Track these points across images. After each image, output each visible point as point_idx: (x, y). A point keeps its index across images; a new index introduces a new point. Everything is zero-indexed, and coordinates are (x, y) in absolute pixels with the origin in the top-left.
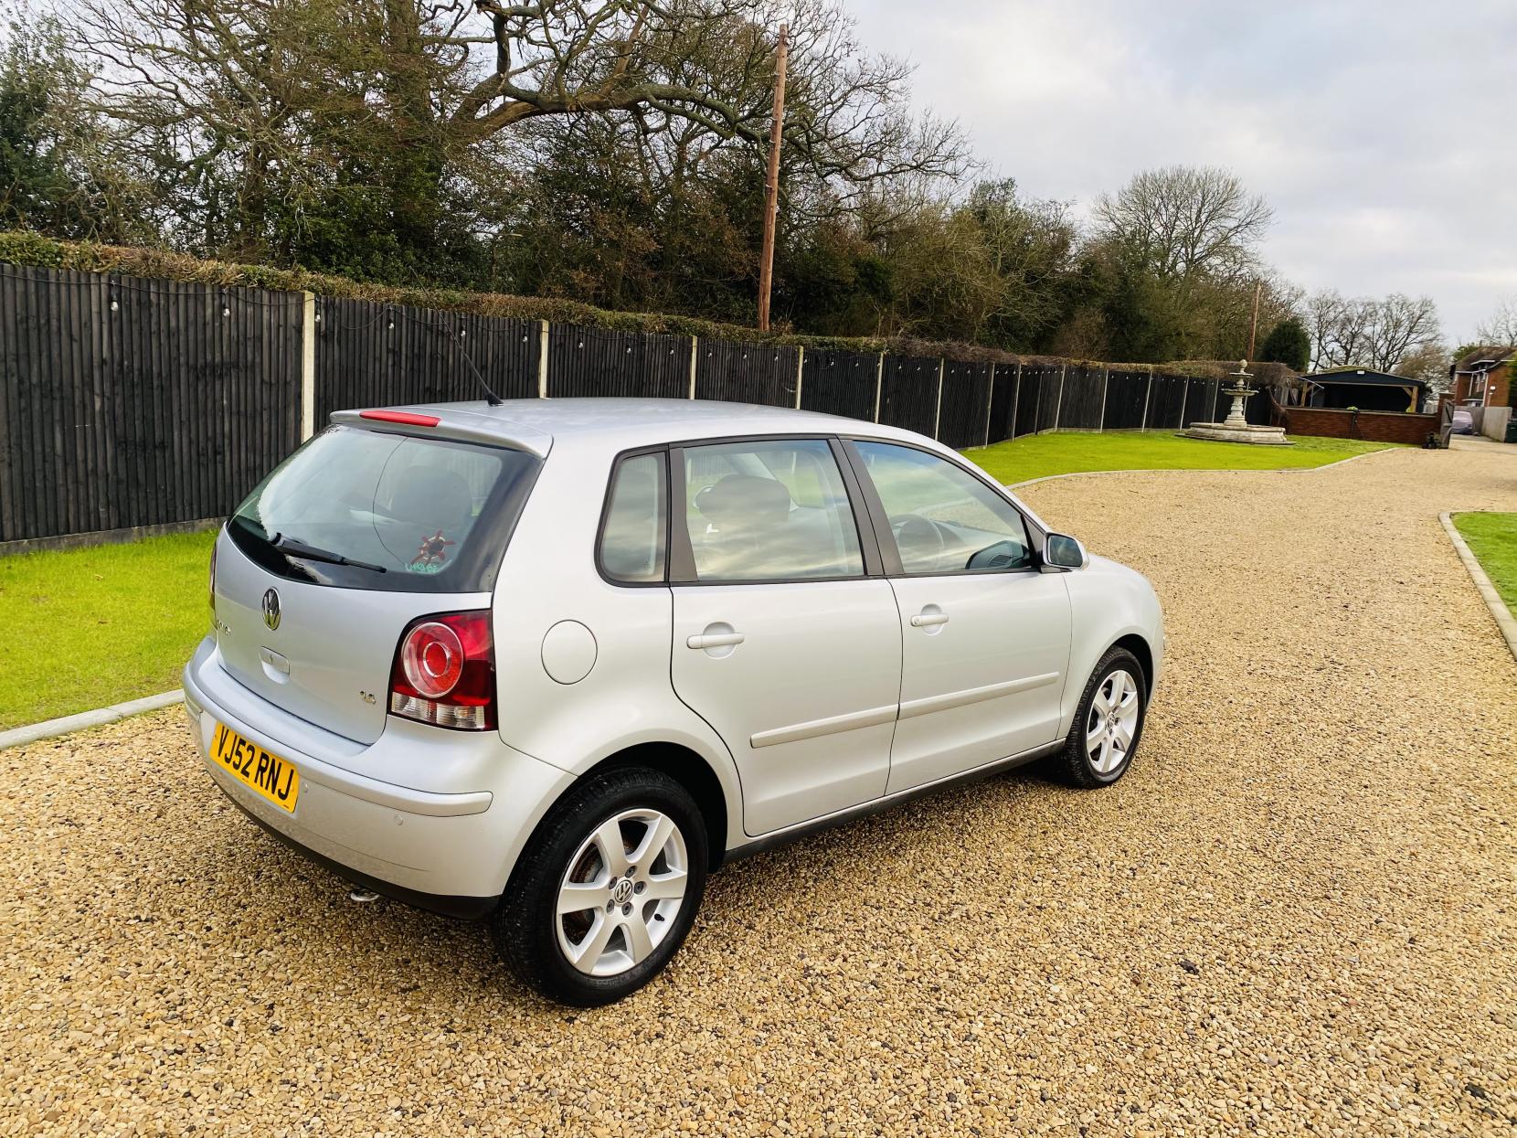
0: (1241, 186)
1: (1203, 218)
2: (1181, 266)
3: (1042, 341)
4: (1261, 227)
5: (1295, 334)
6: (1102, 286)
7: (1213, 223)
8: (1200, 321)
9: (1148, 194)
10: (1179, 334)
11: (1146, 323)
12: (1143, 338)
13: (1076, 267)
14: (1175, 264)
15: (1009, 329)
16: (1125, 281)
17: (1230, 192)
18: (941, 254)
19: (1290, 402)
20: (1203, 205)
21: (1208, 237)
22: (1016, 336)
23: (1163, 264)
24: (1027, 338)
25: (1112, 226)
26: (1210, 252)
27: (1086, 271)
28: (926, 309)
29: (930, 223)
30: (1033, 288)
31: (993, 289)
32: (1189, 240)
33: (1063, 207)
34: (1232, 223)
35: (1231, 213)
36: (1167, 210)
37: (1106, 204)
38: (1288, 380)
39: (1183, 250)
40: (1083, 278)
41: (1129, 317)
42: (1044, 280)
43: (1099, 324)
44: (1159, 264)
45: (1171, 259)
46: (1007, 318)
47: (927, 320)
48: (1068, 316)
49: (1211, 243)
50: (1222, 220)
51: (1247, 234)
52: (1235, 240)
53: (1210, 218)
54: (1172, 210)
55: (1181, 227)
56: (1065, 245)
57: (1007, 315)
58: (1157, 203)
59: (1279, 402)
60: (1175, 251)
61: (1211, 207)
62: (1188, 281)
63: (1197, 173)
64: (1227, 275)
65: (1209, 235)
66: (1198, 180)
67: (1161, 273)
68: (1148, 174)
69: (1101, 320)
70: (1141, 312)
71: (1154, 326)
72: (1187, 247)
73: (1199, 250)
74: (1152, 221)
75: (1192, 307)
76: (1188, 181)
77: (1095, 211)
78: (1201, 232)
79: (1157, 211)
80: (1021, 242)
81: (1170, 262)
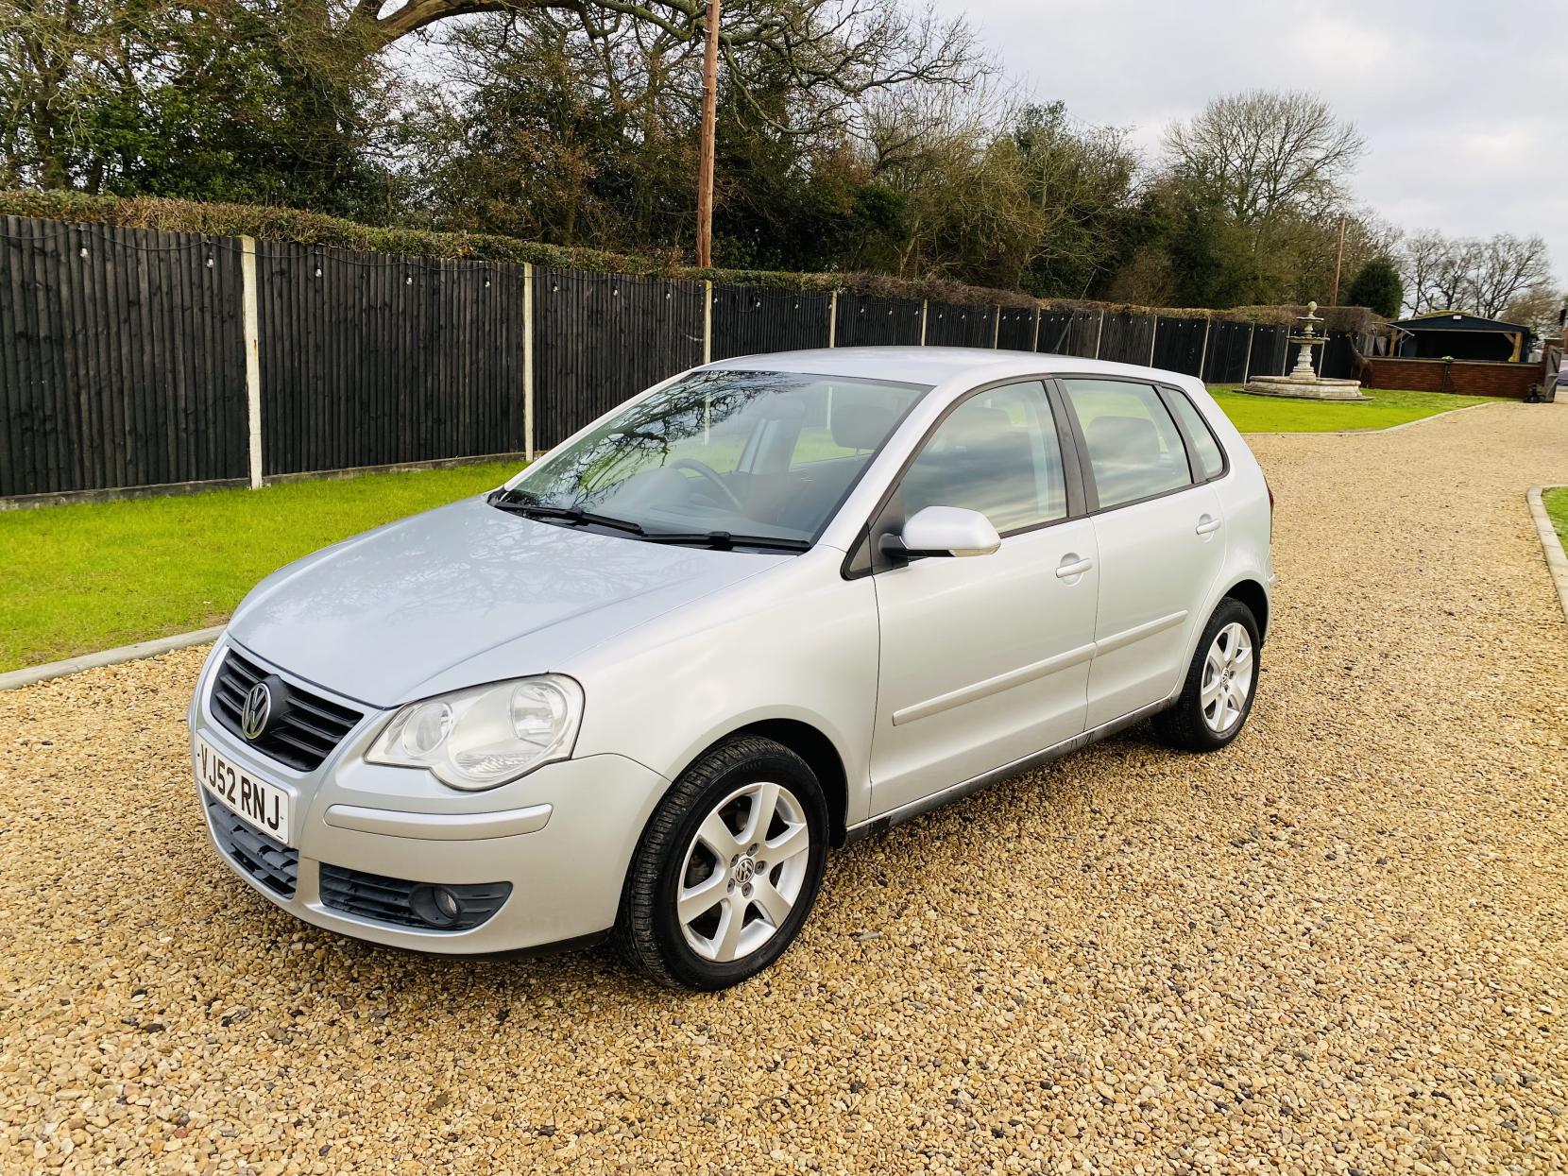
0: (1330, 113)
1: (1287, 148)
2: (1262, 202)
3: (1100, 287)
4: (1351, 157)
5: (1385, 276)
6: (1164, 223)
7: (1299, 154)
8: (1286, 266)
9: (1224, 119)
10: (1255, 278)
11: (1218, 266)
12: (1215, 283)
13: (1137, 202)
14: (1254, 201)
15: (1057, 273)
16: (1194, 217)
17: (1316, 121)
18: (973, 184)
19: (1376, 351)
20: (1287, 134)
21: (1293, 170)
22: (1067, 282)
23: (1242, 201)
24: (1081, 283)
25: (1183, 159)
26: (1297, 184)
27: (1146, 206)
28: (957, 250)
29: (963, 146)
30: (1086, 224)
31: (1035, 226)
32: (1271, 174)
33: (1121, 134)
34: (1319, 154)
35: (1317, 143)
36: (1246, 140)
37: (1178, 134)
38: (1374, 327)
39: (1264, 185)
40: (1144, 214)
41: (1199, 260)
42: (1095, 216)
43: (1164, 268)
44: (1236, 201)
45: (1250, 195)
46: (1056, 261)
47: (959, 263)
48: (1127, 258)
49: (1295, 177)
50: (1309, 151)
51: (1335, 166)
52: (1322, 173)
53: (1296, 148)
54: (1253, 140)
55: (1261, 158)
56: (1122, 177)
57: (1055, 256)
58: (1235, 132)
59: (1362, 352)
60: (1255, 186)
61: (1296, 136)
62: (1270, 219)
63: (1280, 98)
64: (1314, 213)
65: (1294, 168)
66: (1281, 104)
67: (1240, 211)
68: (1226, 101)
69: (1166, 263)
70: (1214, 253)
71: (1227, 268)
72: (1268, 182)
73: (1282, 186)
74: (1229, 152)
75: (1274, 247)
76: (1270, 107)
77: (1165, 143)
78: (1284, 165)
79: (1234, 141)
80: (1074, 172)
81: (1250, 199)
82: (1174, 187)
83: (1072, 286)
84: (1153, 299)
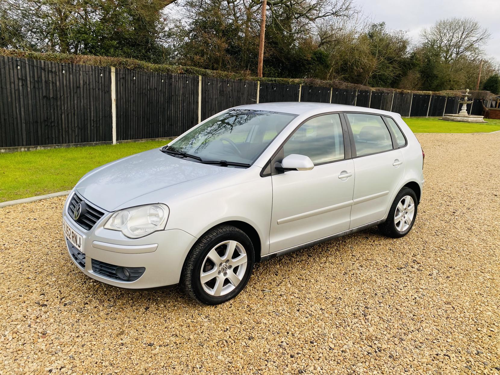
0: (479, 25)
1: (463, 37)
2: (454, 55)
3: (395, 83)
4: (486, 40)
5: (496, 80)
6: (418, 63)
7: (468, 39)
8: (462, 77)
9: (441, 27)
10: (450, 81)
11: (437, 77)
12: (436, 83)
13: (409, 55)
14: (451, 55)
15: (380, 79)
16: (429, 61)
17: (474, 27)
18: (353, 50)
19: (492, 106)
20: (463, 32)
21: (465, 44)
22: (384, 82)
23: (447, 55)
24: (388, 82)
25: (427, 41)
26: (466, 49)
27: (412, 57)
28: (347, 71)
29: (349, 37)
30: (391, 63)
31: (374, 63)
32: (457, 46)
33: (405, 32)
34: (474, 39)
35: (474, 35)
36: (449, 34)
37: (425, 32)
38: (491, 98)
39: (455, 49)
40: (411, 59)
41: (430, 75)
42: (394, 60)
43: (418, 78)
44: (445, 55)
45: (450, 52)
46: (380, 75)
47: (347, 76)
48: (405, 74)
49: (466, 47)
50: (471, 38)
51: (480, 43)
52: (476, 45)
53: (467, 37)
54: (451, 34)
55: (454, 40)
56: (404, 47)
57: (380, 73)
58: (445, 31)
59: (486, 106)
60: (452, 50)
61: (467, 33)
62: (456, 61)
63: (462, 20)
64: (473, 59)
65: (466, 43)
66: (462, 22)
67: (446, 58)
68: (442, 21)
69: (418, 75)
70: (435, 72)
71: (440, 78)
72: (457, 48)
73: (461, 49)
74: (443, 38)
75: (456, 71)
76: (458, 23)
77: (420, 35)
78: (462, 42)
79: (445, 35)
80: (387, 46)
81: (450, 54)
82: (423, 50)
83: (386, 83)
84: (414, 88)
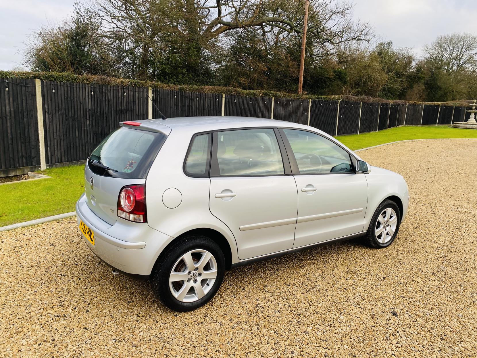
1: (463, 50)
2: (455, 68)
3: (402, 95)
6: (424, 76)
7: (467, 52)
8: (463, 87)
9: (443, 43)
10: (453, 92)
11: (441, 88)
12: (439, 93)
13: (415, 70)
14: (452, 67)
15: (389, 92)
16: (433, 74)
17: (474, 41)
18: (365, 67)
20: (463, 46)
21: (465, 57)
22: (392, 94)
23: (448, 67)
24: (396, 94)
25: (429, 55)
26: (466, 62)
27: (418, 71)
28: (360, 86)
29: (361, 57)
30: (399, 77)
31: (384, 78)
32: (458, 58)
33: (410, 49)
34: (474, 52)
35: (474, 48)
37: (427, 47)
40: (417, 73)
41: (434, 86)
42: (402, 75)
43: (423, 89)
44: (446, 67)
45: (451, 65)
46: (389, 88)
47: (360, 89)
48: (411, 87)
49: (466, 59)
50: (471, 51)
52: (476, 58)
53: (466, 50)
54: (451, 48)
55: (455, 54)
56: (410, 62)
58: (446, 46)
60: (453, 63)
61: (466, 47)
62: (458, 72)
63: (461, 35)
64: (472, 70)
65: (466, 56)
66: (462, 37)
67: (447, 71)
68: (443, 36)
69: (424, 88)
70: (439, 84)
71: (443, 89)
72: (457, 61)
73: (462, 62)
74: (444, 53)
75: (459, 82)
76: (458, 38)
77: (423, 50)
78: (462, 55)
79: (446, 49)
80: (394, 62)
81: (451, 67)
82: (426, 63)
83: (394, 95)
84: (419, 99)
